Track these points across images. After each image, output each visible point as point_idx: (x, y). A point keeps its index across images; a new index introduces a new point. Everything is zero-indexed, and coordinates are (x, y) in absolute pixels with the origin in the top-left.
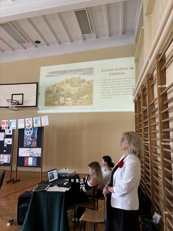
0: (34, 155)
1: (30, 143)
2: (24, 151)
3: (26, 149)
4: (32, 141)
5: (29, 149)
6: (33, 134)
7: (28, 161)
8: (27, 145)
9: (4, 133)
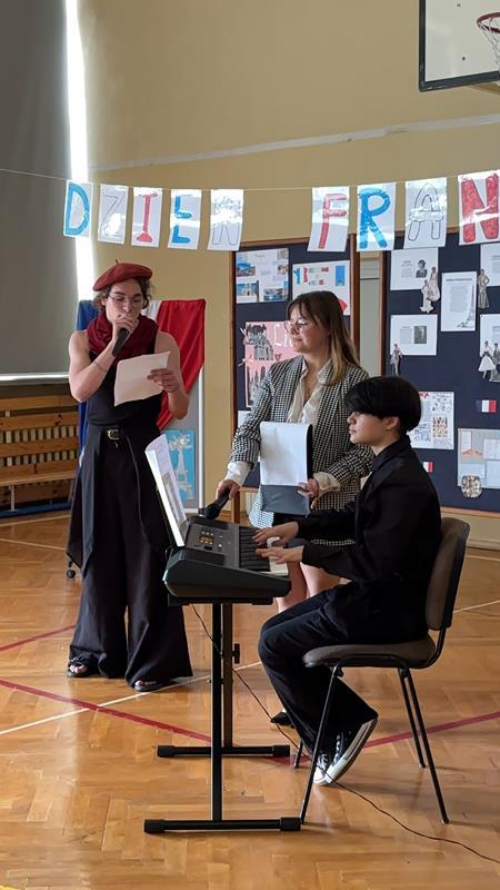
9: (474, 274)
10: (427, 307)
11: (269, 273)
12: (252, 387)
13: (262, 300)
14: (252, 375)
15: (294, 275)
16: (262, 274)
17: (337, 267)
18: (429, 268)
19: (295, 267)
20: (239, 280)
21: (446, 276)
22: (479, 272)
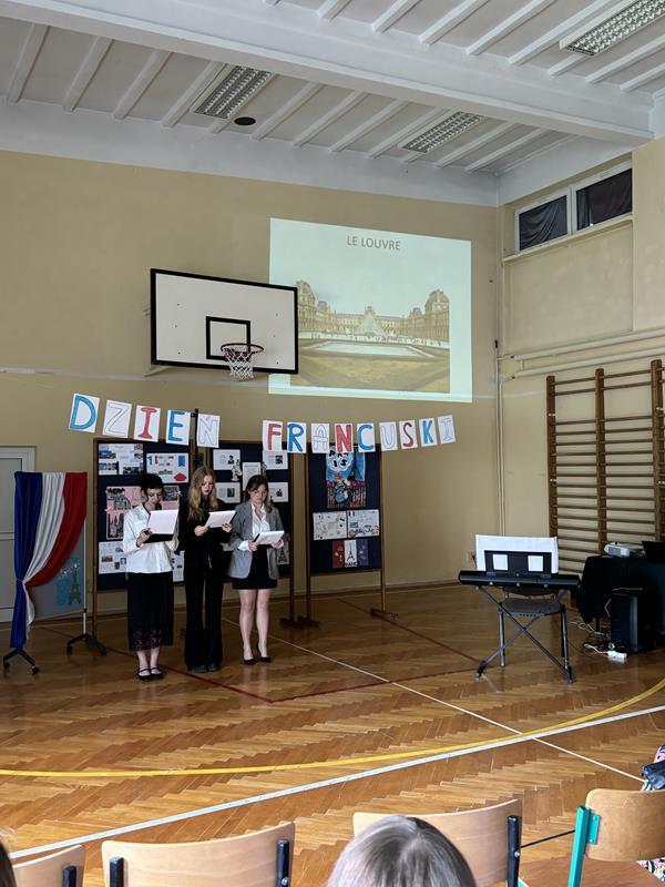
0: (360, 531)
1: (346, 496)
2: (330, 520)
3: (334, 515)
4: (351, 491)
5: (343, 514)
6: (355, 467)
7: (342, 553)
8: (336, 502)
9: (259, 464)
10: (235, 478)
11: (127, 457)
12: (112, 526)
13: (121, 473)
14: (112, 518)
15: (148, 460)
16: (122, 457)
17: (180, 457)
18: (235, 459)
19: (148, 455)
20: (101, 461)
21: (244, 464)
22: (262, 463)
